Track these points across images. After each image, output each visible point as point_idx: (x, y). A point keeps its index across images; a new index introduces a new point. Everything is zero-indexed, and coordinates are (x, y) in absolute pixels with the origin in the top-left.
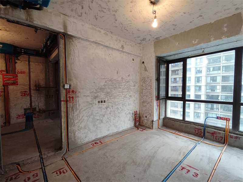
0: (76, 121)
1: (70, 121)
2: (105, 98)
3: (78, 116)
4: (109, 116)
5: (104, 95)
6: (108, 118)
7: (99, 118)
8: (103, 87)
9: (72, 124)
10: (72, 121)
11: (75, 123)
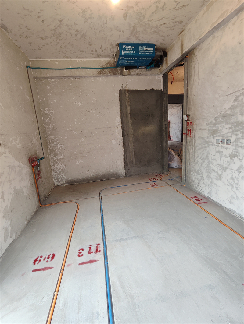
0: (192, 160)
1: (187, 157)
2: (229, 135)
3: (194, 154)
4: (234, 175)
5: (230, 128)
6: (233, 179)
7: (216, 169)
8: (229, 112)
9: (189, 161)
10: (189, 158)
11: (191, 161)
